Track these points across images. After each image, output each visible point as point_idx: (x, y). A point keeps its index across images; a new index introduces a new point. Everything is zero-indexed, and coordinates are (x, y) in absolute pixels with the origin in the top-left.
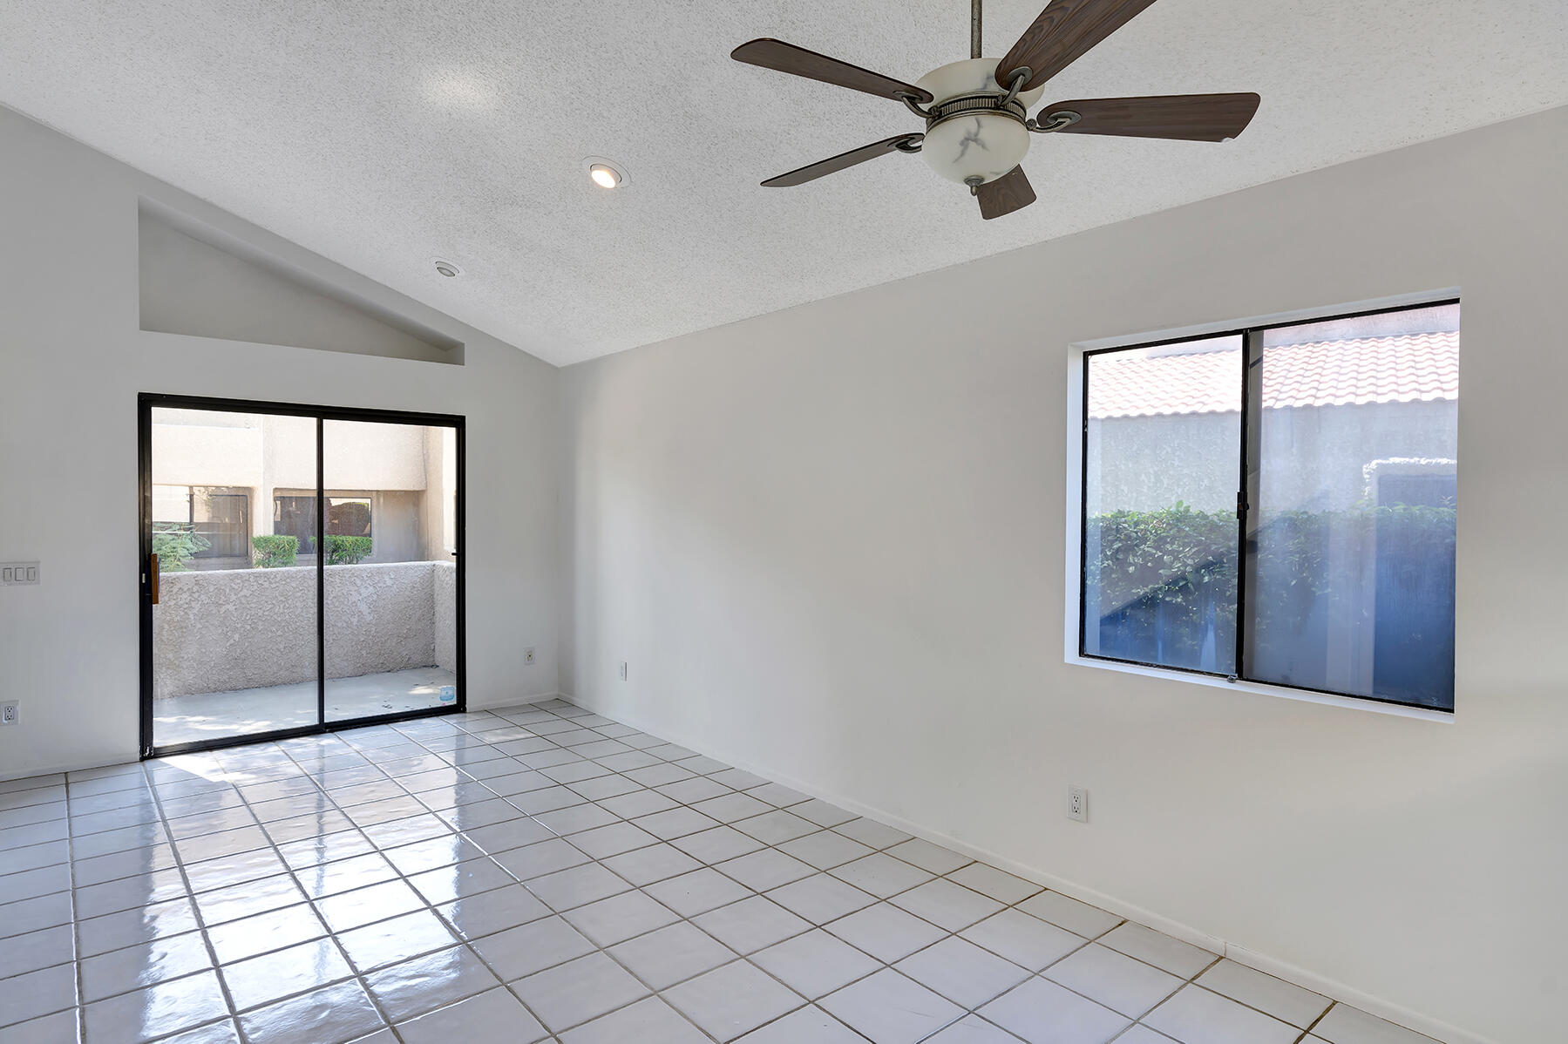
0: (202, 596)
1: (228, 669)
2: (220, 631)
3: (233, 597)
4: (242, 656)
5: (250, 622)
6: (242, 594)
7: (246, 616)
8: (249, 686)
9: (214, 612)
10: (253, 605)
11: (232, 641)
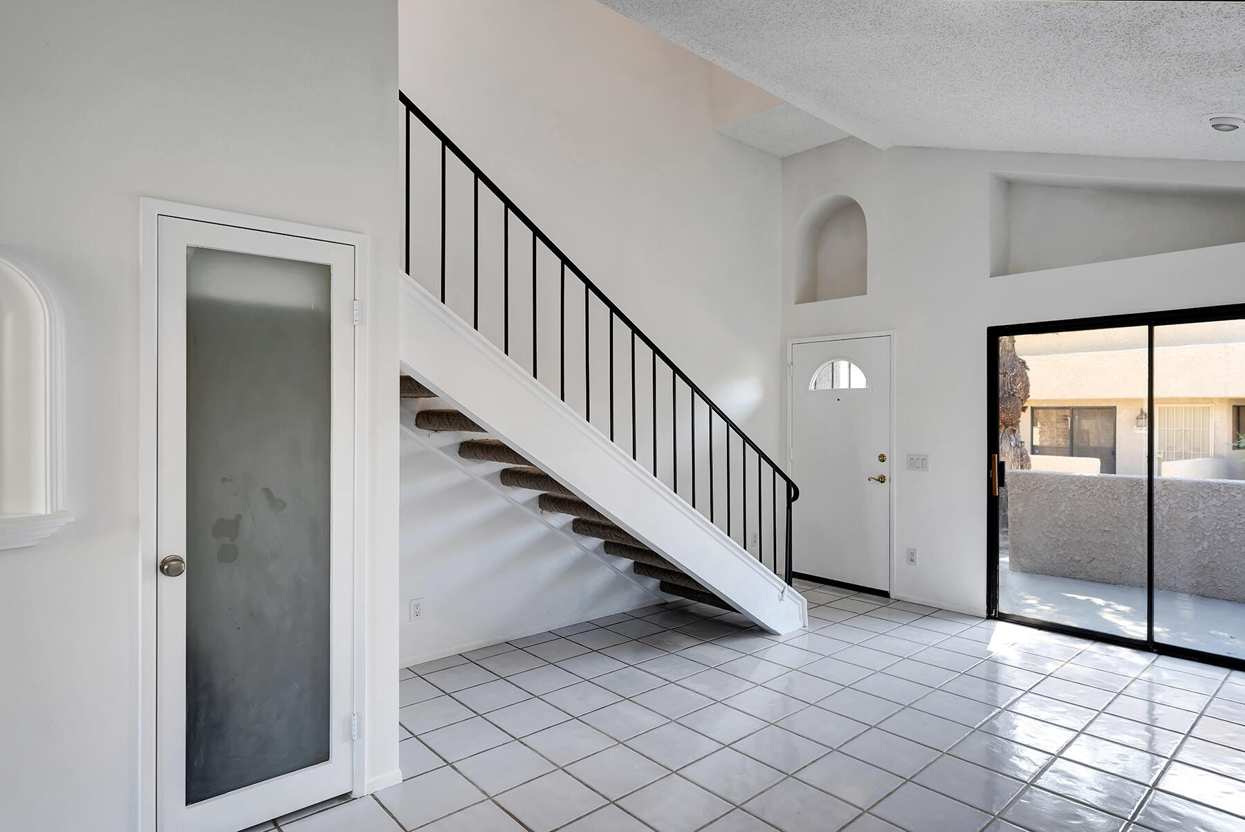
0: (1170, 500)
1: (1196, 574)
2: (1188, 536)
3: (1202, 506)
4: (1212, 565)
5: (1220, 532)
6: (1210, 503)
7: (1216, 526)
8: (1219, 596)
9: (1182, 517)
10: (1223, 516)
11: (1200, 548)
